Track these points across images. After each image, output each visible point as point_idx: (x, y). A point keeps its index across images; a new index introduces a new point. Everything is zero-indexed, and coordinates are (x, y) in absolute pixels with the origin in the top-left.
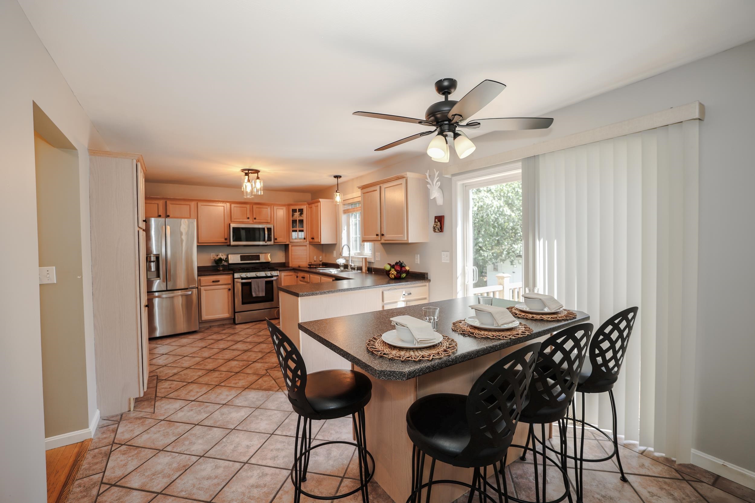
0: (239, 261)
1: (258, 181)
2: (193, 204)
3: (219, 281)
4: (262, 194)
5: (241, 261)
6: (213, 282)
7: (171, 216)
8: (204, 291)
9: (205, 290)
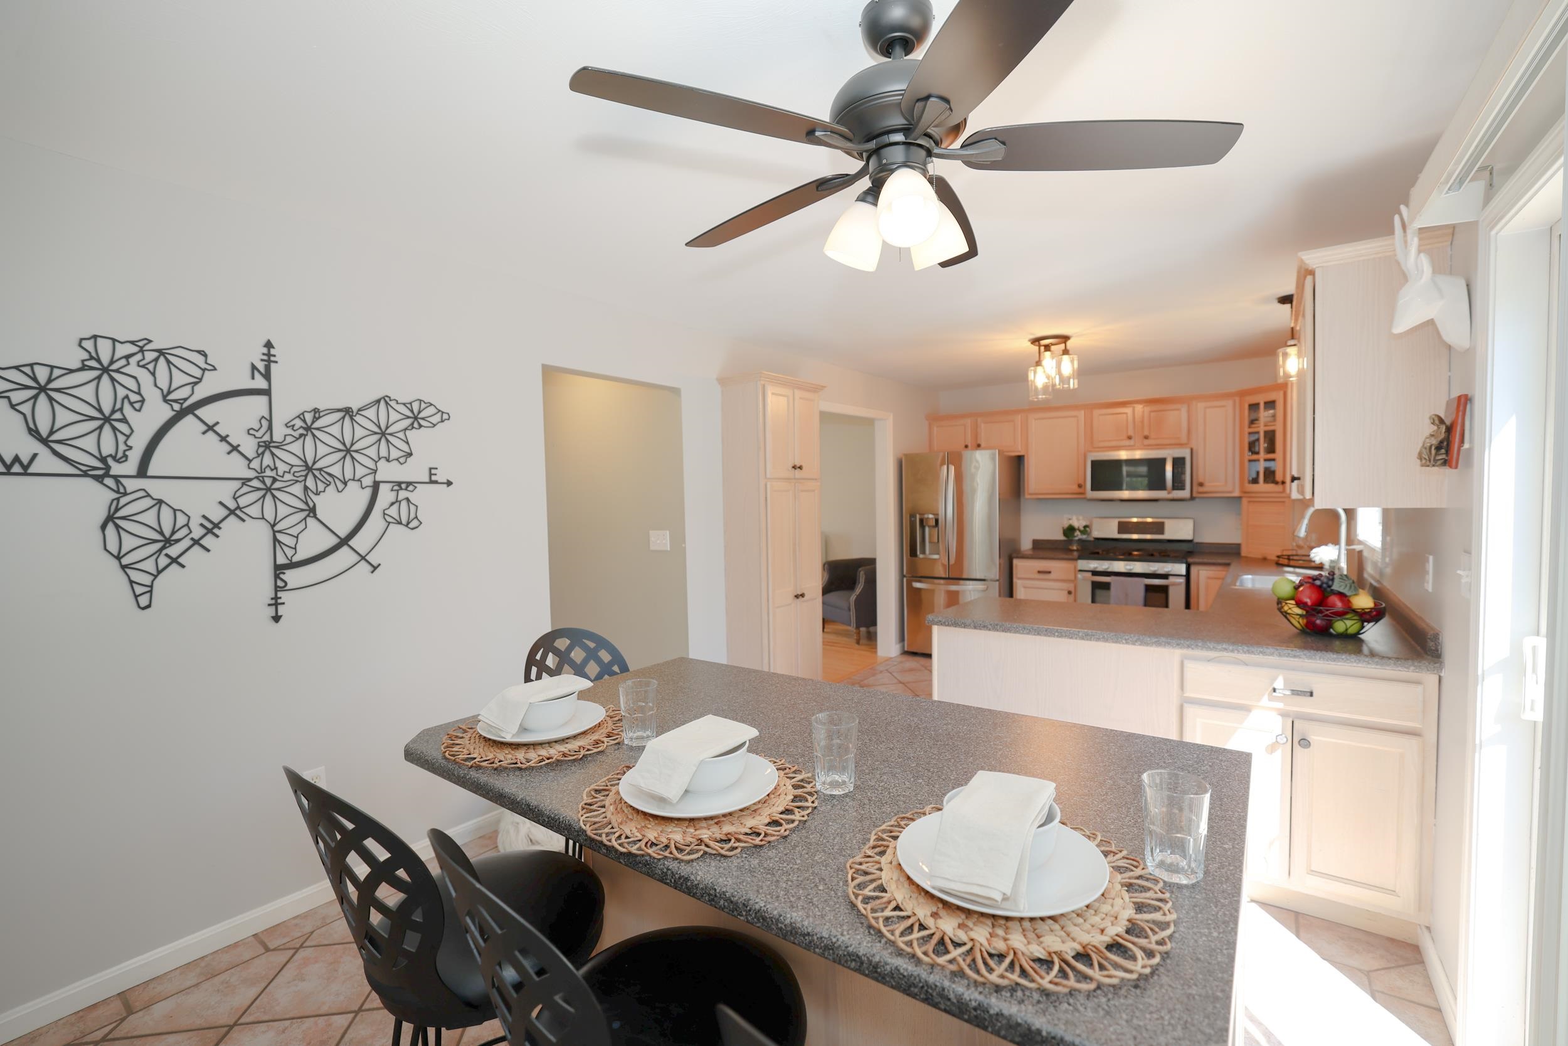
0: (1115, 535)
1: (1066, 357)
2: (1018, 418)
3: (1050, 572)
4: (1076, 386)
5: (1119, 533)
6: (1039, 572)
7: (983, 445)
8: (1023, 589)
9: (1025, 587)
